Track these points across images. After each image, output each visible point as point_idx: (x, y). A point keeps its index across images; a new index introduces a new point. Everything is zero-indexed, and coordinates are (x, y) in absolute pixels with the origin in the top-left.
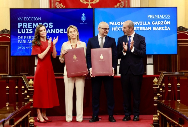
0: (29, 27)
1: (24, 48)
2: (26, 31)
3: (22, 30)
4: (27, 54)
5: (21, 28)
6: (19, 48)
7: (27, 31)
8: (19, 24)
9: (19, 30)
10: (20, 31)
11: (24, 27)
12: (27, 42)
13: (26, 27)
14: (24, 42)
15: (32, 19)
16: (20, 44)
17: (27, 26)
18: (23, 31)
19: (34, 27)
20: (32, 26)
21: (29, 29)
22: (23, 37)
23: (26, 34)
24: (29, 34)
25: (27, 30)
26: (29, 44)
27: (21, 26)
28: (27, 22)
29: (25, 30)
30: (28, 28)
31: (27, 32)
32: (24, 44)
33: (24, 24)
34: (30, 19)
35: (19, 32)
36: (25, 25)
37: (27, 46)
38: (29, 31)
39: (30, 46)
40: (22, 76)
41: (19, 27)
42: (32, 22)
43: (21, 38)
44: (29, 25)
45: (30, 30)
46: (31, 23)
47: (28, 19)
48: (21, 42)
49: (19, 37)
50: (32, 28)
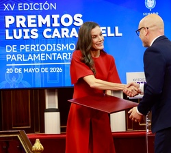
0: (30, 25)
1: (19, 71)
2: (24, 33)
3: (15, 31)
4: (27, 85)
5: (13, 26)
6: (9, 71)
7: (26, 34)
8: (7, 18)
9: (7, 31)
10: (11, 34)
11: (18, 26)
12: (26, 58)
13: (24, 26)
14: (20, 57)
15: (37, 7)
16: (10, 62)
17: (26, 23)
18: (18, 34)
19: (40, 25)
20: (37, 23)
21: (31, 28)
22: (18, 48)
23: (23, 41)
24: (30, 41)
25: (26, 31)
26: (30, 61)
27: (12, 22)
28: (26, 14)
29: (20, 31)
30: (27, 28)
31: (27, 37)
32: (20, 62)
33: (18, 17)
34: (32, 6)
35: (8, 37)
36: (20, 20)
37: (26, 67)
38: (30, 34)
39: (34, 67)
40: (18, 133)
41: (7, 26)
42: (36, 13)
43: (13, 48)
44: (30, 21)
45: (32, 32)
46: (34, 17)
47: (26, 7)
48: (14, 58)
49: (9, 48)
50: (38, 28)
